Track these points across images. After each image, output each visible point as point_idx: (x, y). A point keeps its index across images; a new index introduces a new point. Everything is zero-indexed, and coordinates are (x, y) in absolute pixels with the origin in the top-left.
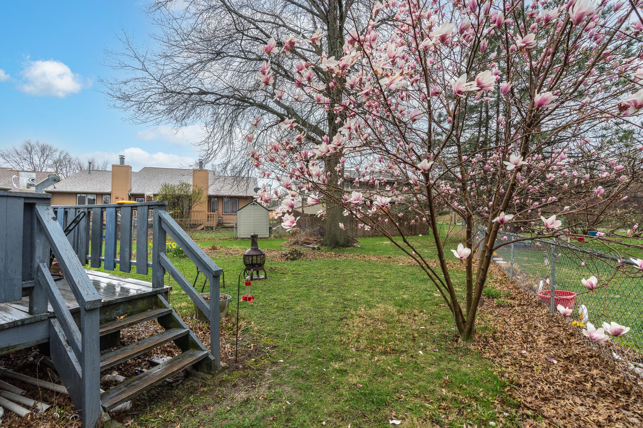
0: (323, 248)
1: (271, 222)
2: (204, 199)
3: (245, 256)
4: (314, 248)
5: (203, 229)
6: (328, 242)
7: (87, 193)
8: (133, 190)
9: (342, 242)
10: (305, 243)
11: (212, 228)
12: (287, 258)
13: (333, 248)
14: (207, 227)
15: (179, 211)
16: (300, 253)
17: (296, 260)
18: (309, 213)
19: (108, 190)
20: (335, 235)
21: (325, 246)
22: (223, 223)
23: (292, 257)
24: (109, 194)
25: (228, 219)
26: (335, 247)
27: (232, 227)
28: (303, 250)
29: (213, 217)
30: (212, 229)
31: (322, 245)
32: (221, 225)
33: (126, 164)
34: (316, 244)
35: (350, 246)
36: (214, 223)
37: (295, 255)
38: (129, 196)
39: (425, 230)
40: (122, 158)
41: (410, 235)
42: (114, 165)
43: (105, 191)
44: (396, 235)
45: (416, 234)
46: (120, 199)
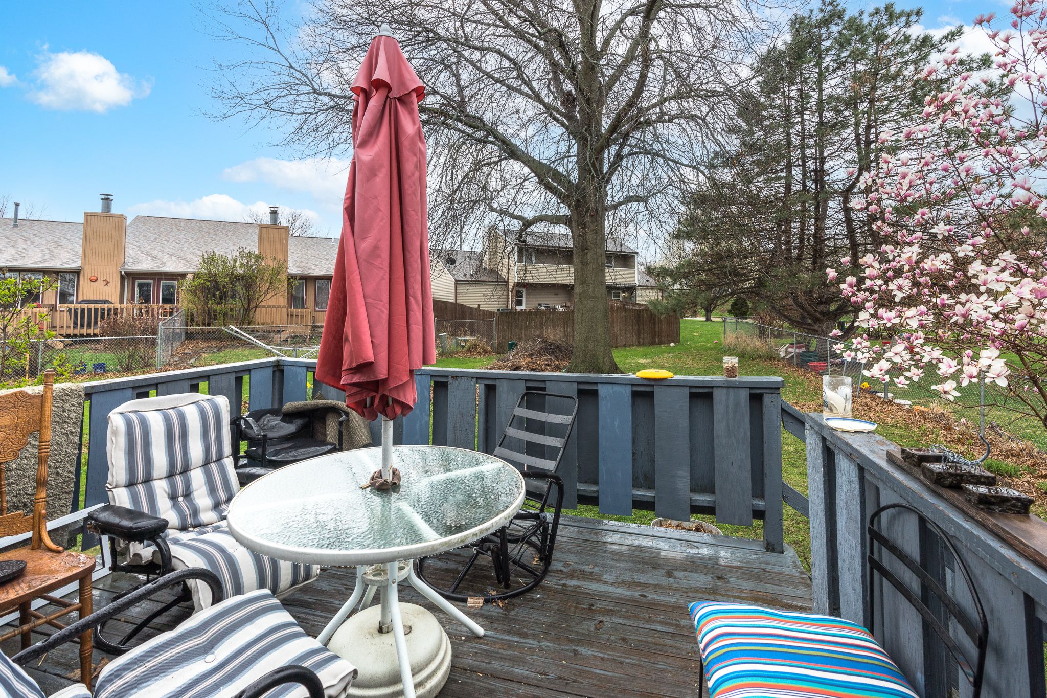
6: (582, 368)
7: (22, 271)
8: (129, 264)
19: (75, 264)
20: (595, 356)
24: (77, 273)
33: (114, 211)
38: (122, 276)
39: (673, 335)
40: (107, 201)
41: (652, 343)
42: (87, 215)
43: (66, 266)
44: (633, 345)
45: (661, 343)
46: (100, 283)
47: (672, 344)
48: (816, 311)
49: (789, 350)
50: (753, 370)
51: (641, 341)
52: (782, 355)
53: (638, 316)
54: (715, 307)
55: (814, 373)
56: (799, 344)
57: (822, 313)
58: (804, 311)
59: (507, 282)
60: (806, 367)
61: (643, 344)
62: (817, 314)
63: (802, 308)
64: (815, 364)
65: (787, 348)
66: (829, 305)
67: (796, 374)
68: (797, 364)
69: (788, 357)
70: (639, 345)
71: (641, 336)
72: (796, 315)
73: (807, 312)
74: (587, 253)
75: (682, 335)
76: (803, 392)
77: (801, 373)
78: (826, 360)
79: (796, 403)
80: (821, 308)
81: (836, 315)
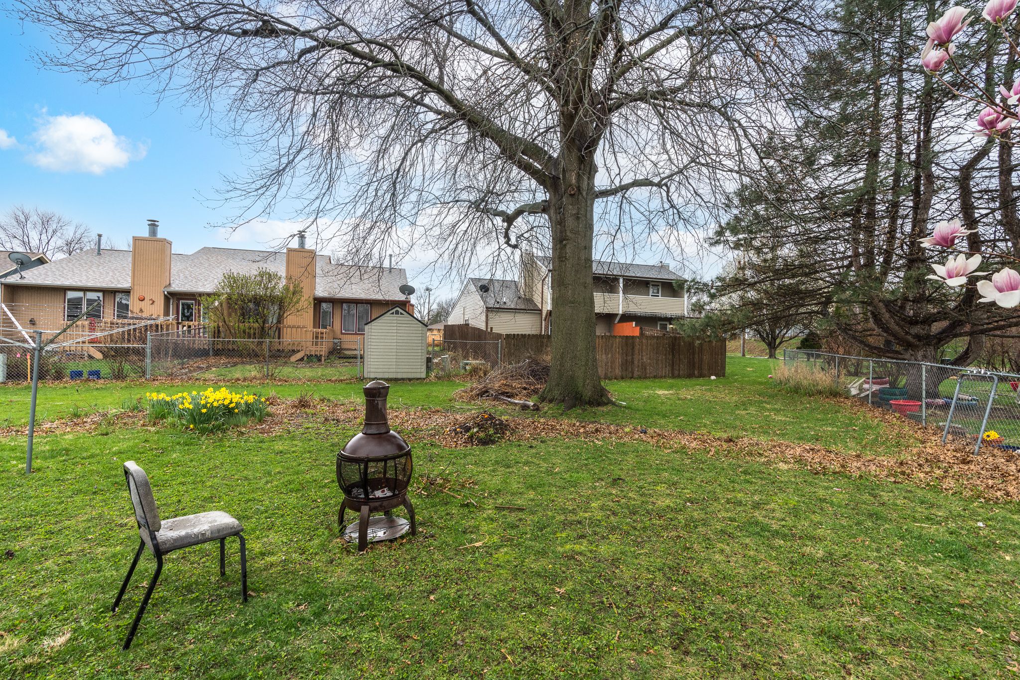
0: (546, 407)
1: (430, 349)
2: (305, 302)
3: (343, 461)
4: (525, 407)
5: (302, 359)
6: (556, 393)
7: (85, 290)
8: (173, 286)
9: (588, 393)
10: (503, 394)
11: (319, 358)
12: (471, 437)
13: (570, 408)
14: (310, 357)
15: (256, 325)
16: (501, 423)
17: (493, 442)
18: (504, 332)
19: (126, 284)
20: (572, 377)
21: (551, 401)
22: (342, 349)
23: (482, 435)
24: (127, 292)
25: (350, 342)
26: (575, 406)
27: (355, 357)
28: (504, 412)
29: (322, 338)
30: (320, 360)
31: (543, 399)
32: (337, 353)
33: (160, 235)
34: (529, 396)
35: (606, 404)
36: (323, 349)
37: (491, 431)
38: (165, 296)
39: (719, 368)
40: (153, 225)
41: (690, 376)
42: (136, 239)
43: (119, 286)
44: (665, 377)
45: (701, 375)
46: (147, 302)
47: (713, 377)
48: (907, 333)
49: (866, 386)
50: (806, 408)
51: (676, 372)
52: (854, 392)
53: (674, 345)
54: (780, 343)
55: (897, 415)
56: (878, 379)
57: (918, 337)
58: (890, 334)
59: (541, 310)
60: (888, 407)
61: (679, 376)
62: (909, 338)
63: (886, 330)
64: (901, 402)
65: (862, 384)
66: (930, 325)
67: (869, 415)
68: (873, 403)
69: (862, 395)
70: (673, 377)
71: (676, 367)
72: (877, 339)
73: (895, 335)
74: (565, 245)
75: (729, 369)
76: (876, 439)
77: (877, 414)
78: (920, 399)
79: (858, 456)
80: (915, 330)
81: (940, 340)
